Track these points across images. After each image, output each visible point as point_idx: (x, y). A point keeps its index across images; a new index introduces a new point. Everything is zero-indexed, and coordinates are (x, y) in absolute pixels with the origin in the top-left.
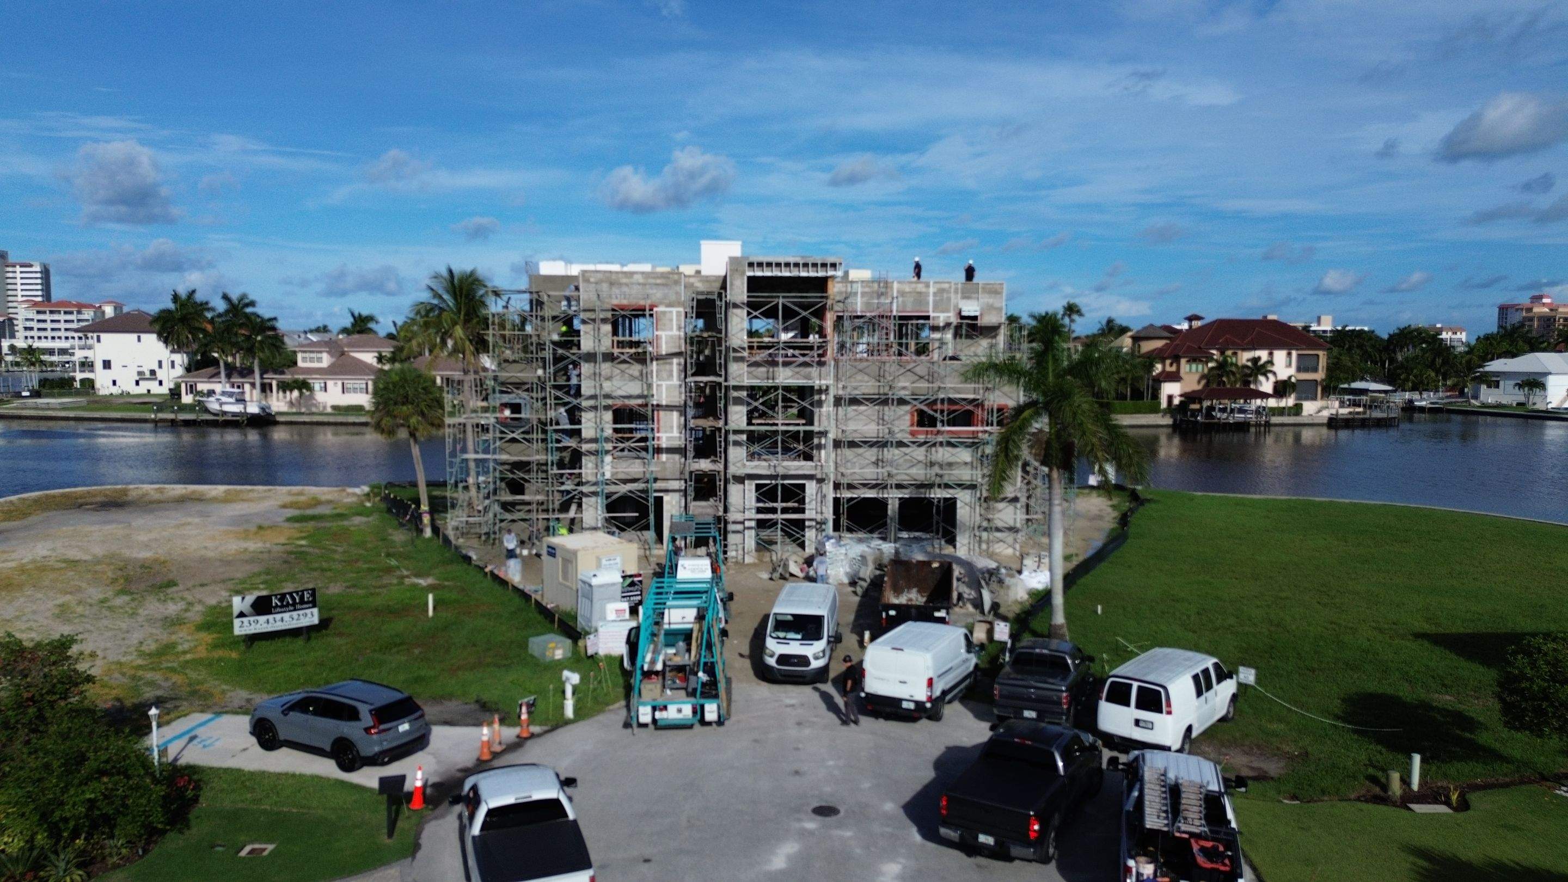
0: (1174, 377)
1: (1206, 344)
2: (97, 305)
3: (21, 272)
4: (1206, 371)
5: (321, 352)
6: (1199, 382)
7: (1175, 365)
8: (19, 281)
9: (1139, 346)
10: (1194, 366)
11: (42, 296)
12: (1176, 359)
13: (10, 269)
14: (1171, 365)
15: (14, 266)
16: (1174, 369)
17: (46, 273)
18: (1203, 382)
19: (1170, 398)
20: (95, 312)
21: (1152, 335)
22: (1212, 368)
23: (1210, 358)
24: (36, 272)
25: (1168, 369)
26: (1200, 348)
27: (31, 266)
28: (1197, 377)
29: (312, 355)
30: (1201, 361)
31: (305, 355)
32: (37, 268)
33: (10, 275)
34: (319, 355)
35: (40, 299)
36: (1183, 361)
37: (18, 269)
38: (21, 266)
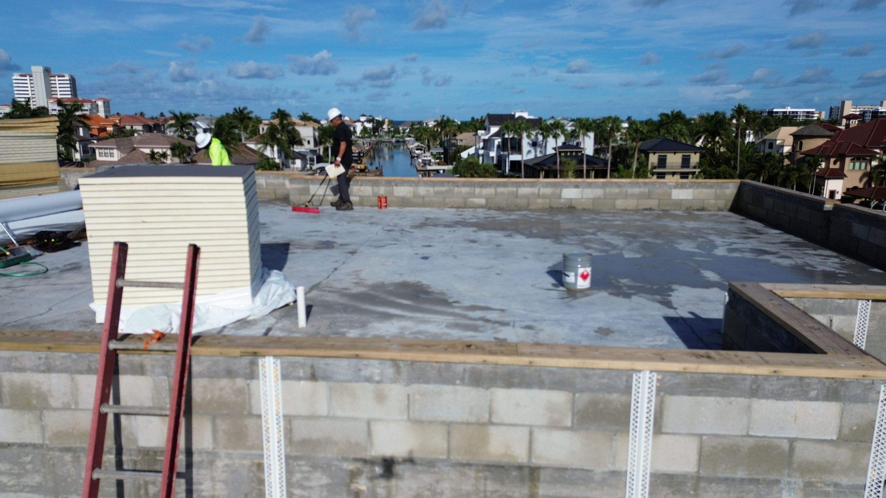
0: (839, 174)
1: (870, 144)
2: (93, 101)
3: (59, 80)
4: (869, 169)
5: (112, 149)
6: (861, 180)
7: (838, 163)
8: (58, 86)
9: (801, 143)
10: (857, 164)
11: (71, 94)
12: (841, 158)
13: (53, 78)
14: (835, 163)
15: (55, 77)
16: (837, 166)
17: (73, 81)
18: (865, 180)
19: (832, 194)
20: (91, 105)
21: (815, 134)
22: (876, 167)
23: (873, 158)
24: (67, 80)
25: (832, 166)
26: (865, 147)
27: (64, 76)
28: (860, 174)
29: (106, 151)
30: (864, 159)
31: (101, 151)
32: (67, 78)
33: (53, 82)
34: (111, 151)
35: (70, 96)
36: (848, 160)
37: (57, 78)
38: (58, 77)
